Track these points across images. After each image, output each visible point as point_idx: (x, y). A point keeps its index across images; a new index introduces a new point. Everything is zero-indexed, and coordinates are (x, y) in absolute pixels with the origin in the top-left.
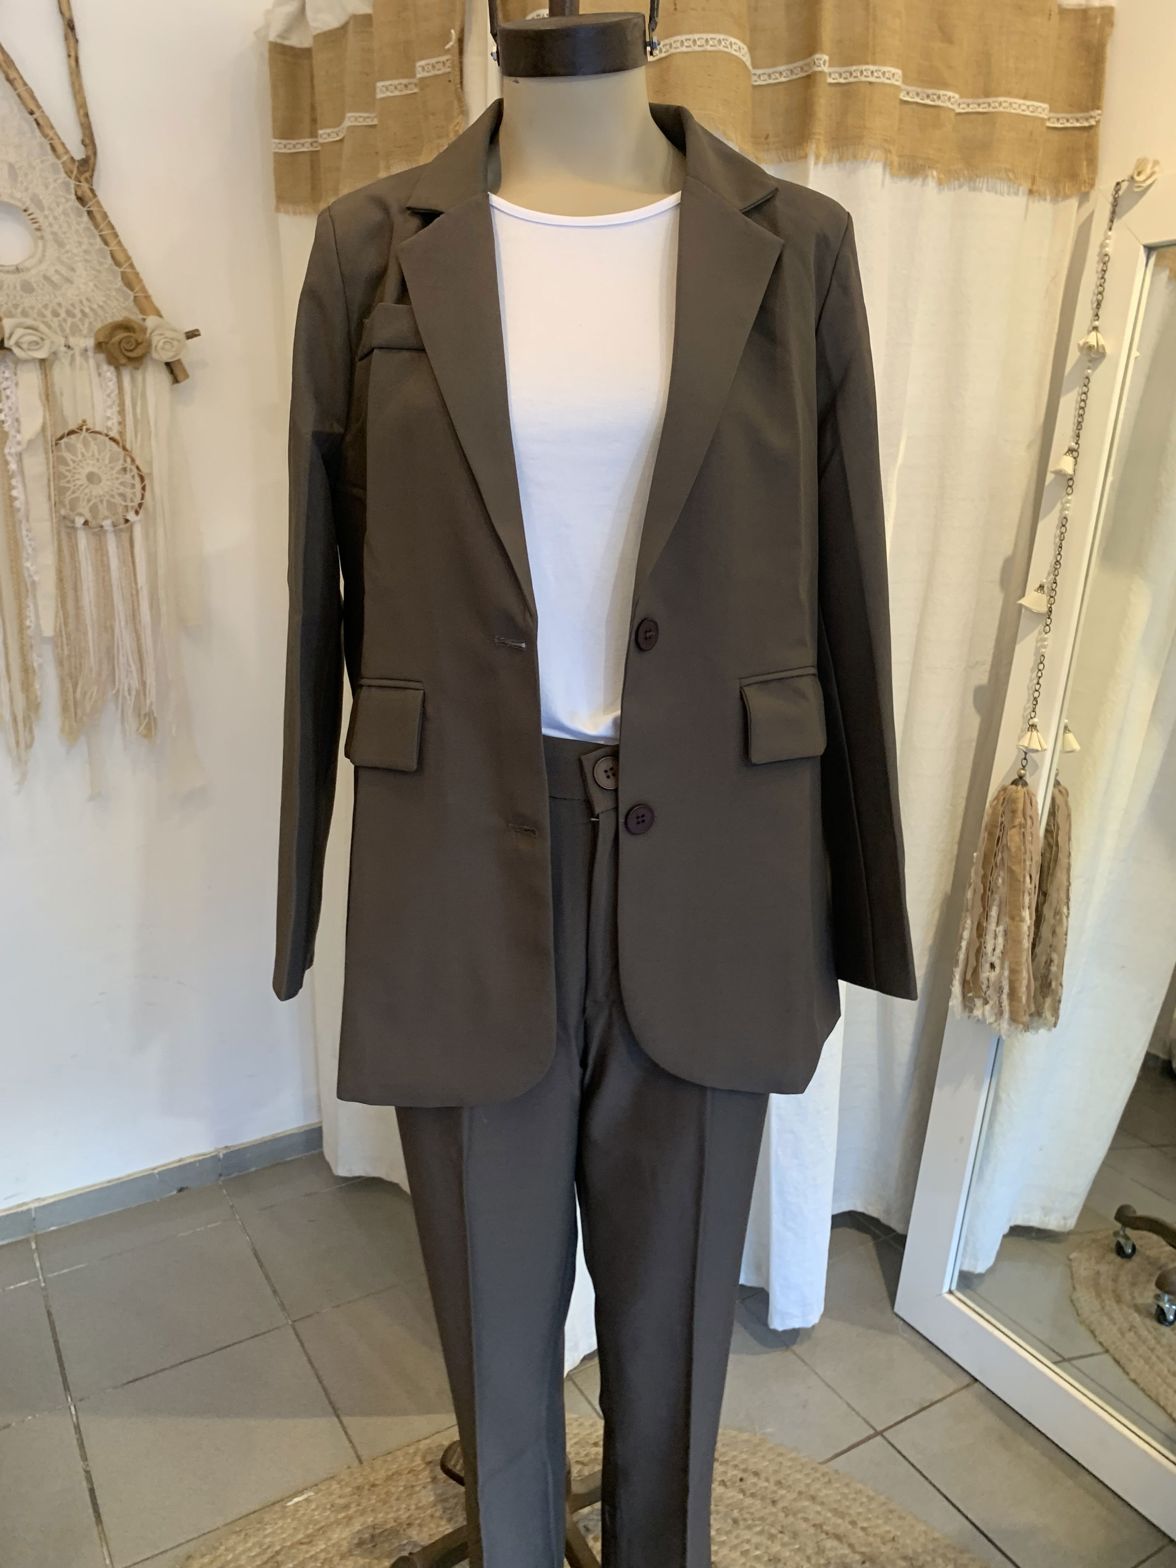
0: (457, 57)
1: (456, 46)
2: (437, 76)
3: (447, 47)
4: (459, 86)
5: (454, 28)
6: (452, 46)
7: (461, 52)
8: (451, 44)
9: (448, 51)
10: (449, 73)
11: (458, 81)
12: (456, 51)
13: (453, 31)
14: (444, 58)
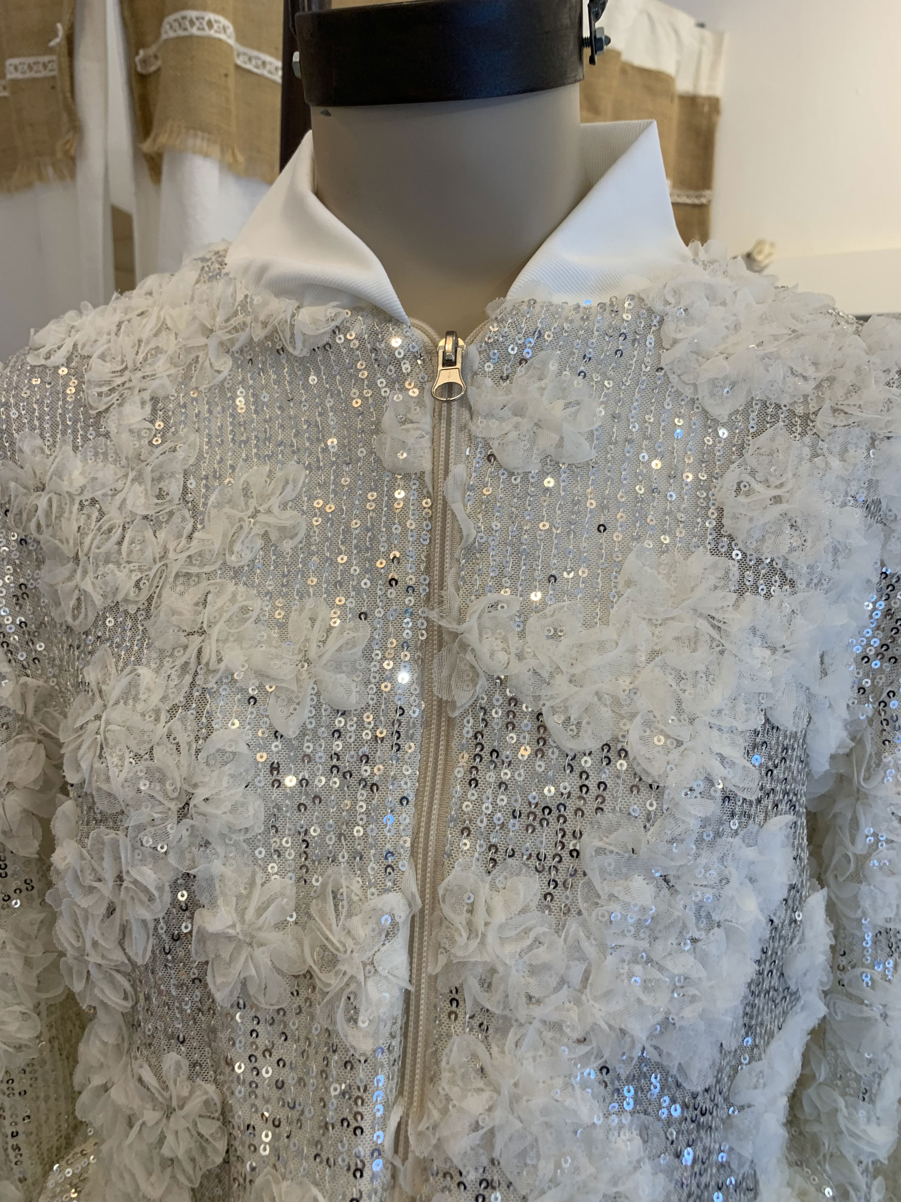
0: (65, 60)
1: (64, 43)
2: (34, 80)
3: (52, 44)
4: (68, 95)
5: (60, 21)
6: (59, 44)
7: (71, 53)
8: (57, 40)
9: (50, 51)
10: (54, 77)
11: (68, 89)
12: (65, 50)
13: (59, 26)
14: (46, 59)
